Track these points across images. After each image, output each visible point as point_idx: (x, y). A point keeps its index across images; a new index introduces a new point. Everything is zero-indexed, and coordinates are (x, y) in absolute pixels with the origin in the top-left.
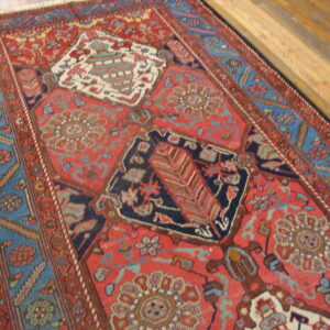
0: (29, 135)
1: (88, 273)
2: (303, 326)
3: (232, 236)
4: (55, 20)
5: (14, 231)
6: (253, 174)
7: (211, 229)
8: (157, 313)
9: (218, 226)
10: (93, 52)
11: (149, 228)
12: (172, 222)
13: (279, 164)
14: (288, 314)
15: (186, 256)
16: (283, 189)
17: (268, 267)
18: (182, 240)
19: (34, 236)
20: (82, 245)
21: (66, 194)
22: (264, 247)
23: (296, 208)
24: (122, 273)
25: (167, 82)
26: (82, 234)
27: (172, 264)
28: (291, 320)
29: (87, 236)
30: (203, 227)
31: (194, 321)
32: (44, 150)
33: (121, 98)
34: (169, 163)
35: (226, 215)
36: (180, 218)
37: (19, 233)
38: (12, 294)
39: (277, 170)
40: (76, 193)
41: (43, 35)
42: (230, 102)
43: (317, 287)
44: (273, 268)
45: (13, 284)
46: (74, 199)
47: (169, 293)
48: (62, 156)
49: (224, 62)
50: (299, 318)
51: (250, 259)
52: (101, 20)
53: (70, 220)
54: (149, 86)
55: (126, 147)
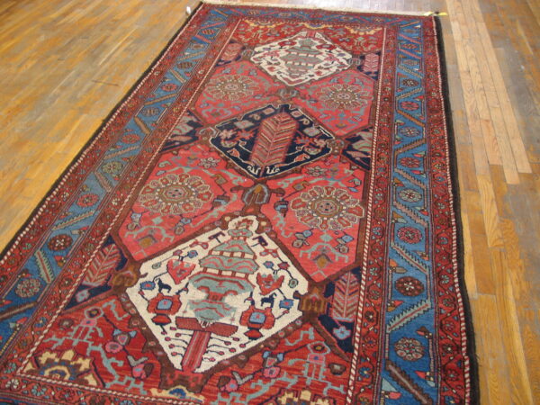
0: (199, 81)
1: (157, 160)
2: (259, 246)
3: (270, 179)
4: (294, 18)
5: (139, 126)
6: (333, 154)
7: (260, 171)
8: (174, 195)
9: (266, 170)
10: (298, 45)
11: (219, 153)
12: (239, 157)
13: (363, 156)
14: (256, 235)
15: (225, 176)
16: (346, 171)
17: (275, 207)
18: (233, 168)
19: (147, 132)
20: (170, 147)
21: (188, 119)
22: (286, 195)
23: (342, 185)
24: (176, 168)
25: (336, 79)
26: (175, 141)
27: (212, 177)
28: (254, 239)
29: (177, 143)
30: (256, 167)
31: (192, 209)
32: (200, 92)
33: (285, 79)
34: (276, 126)
35: (280, 168)
36: (246, 156)
37: (140, 128)
38: (107, 153)
39: (358, 159)
40: (195, 120)
41: (274, 26)
42: (373, 106)
43: (298, 233)
44: (279, 207)
45: (112, 149)
46: (190, 123)
47: (193, 189)
48: (209, 98)
49: (402, 79)
50: (262, 241)
51: (267, 195)
52: (330, 27)
53: (176, 132)
54: (317, 77)
55: (257, 107)
